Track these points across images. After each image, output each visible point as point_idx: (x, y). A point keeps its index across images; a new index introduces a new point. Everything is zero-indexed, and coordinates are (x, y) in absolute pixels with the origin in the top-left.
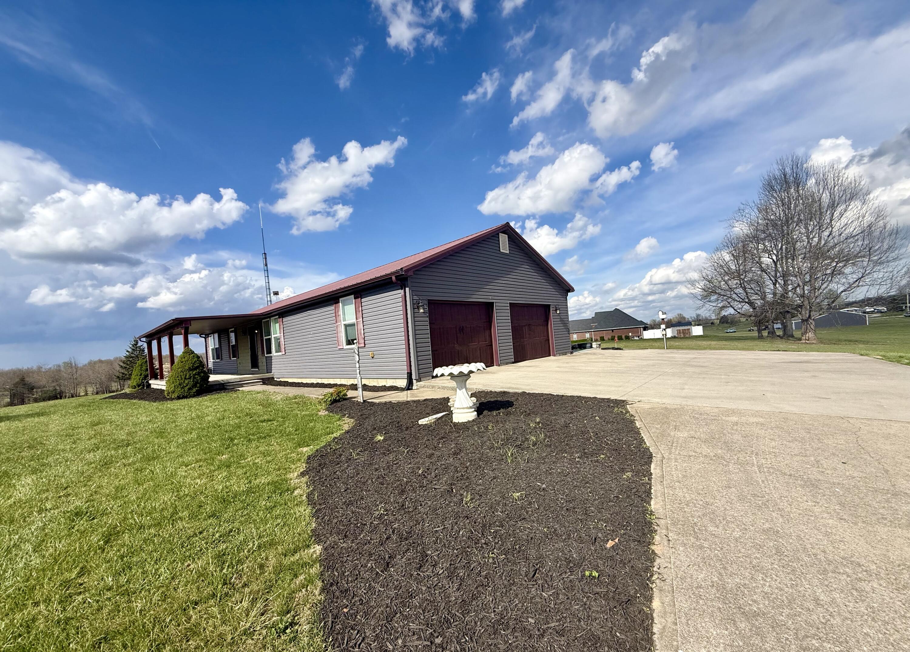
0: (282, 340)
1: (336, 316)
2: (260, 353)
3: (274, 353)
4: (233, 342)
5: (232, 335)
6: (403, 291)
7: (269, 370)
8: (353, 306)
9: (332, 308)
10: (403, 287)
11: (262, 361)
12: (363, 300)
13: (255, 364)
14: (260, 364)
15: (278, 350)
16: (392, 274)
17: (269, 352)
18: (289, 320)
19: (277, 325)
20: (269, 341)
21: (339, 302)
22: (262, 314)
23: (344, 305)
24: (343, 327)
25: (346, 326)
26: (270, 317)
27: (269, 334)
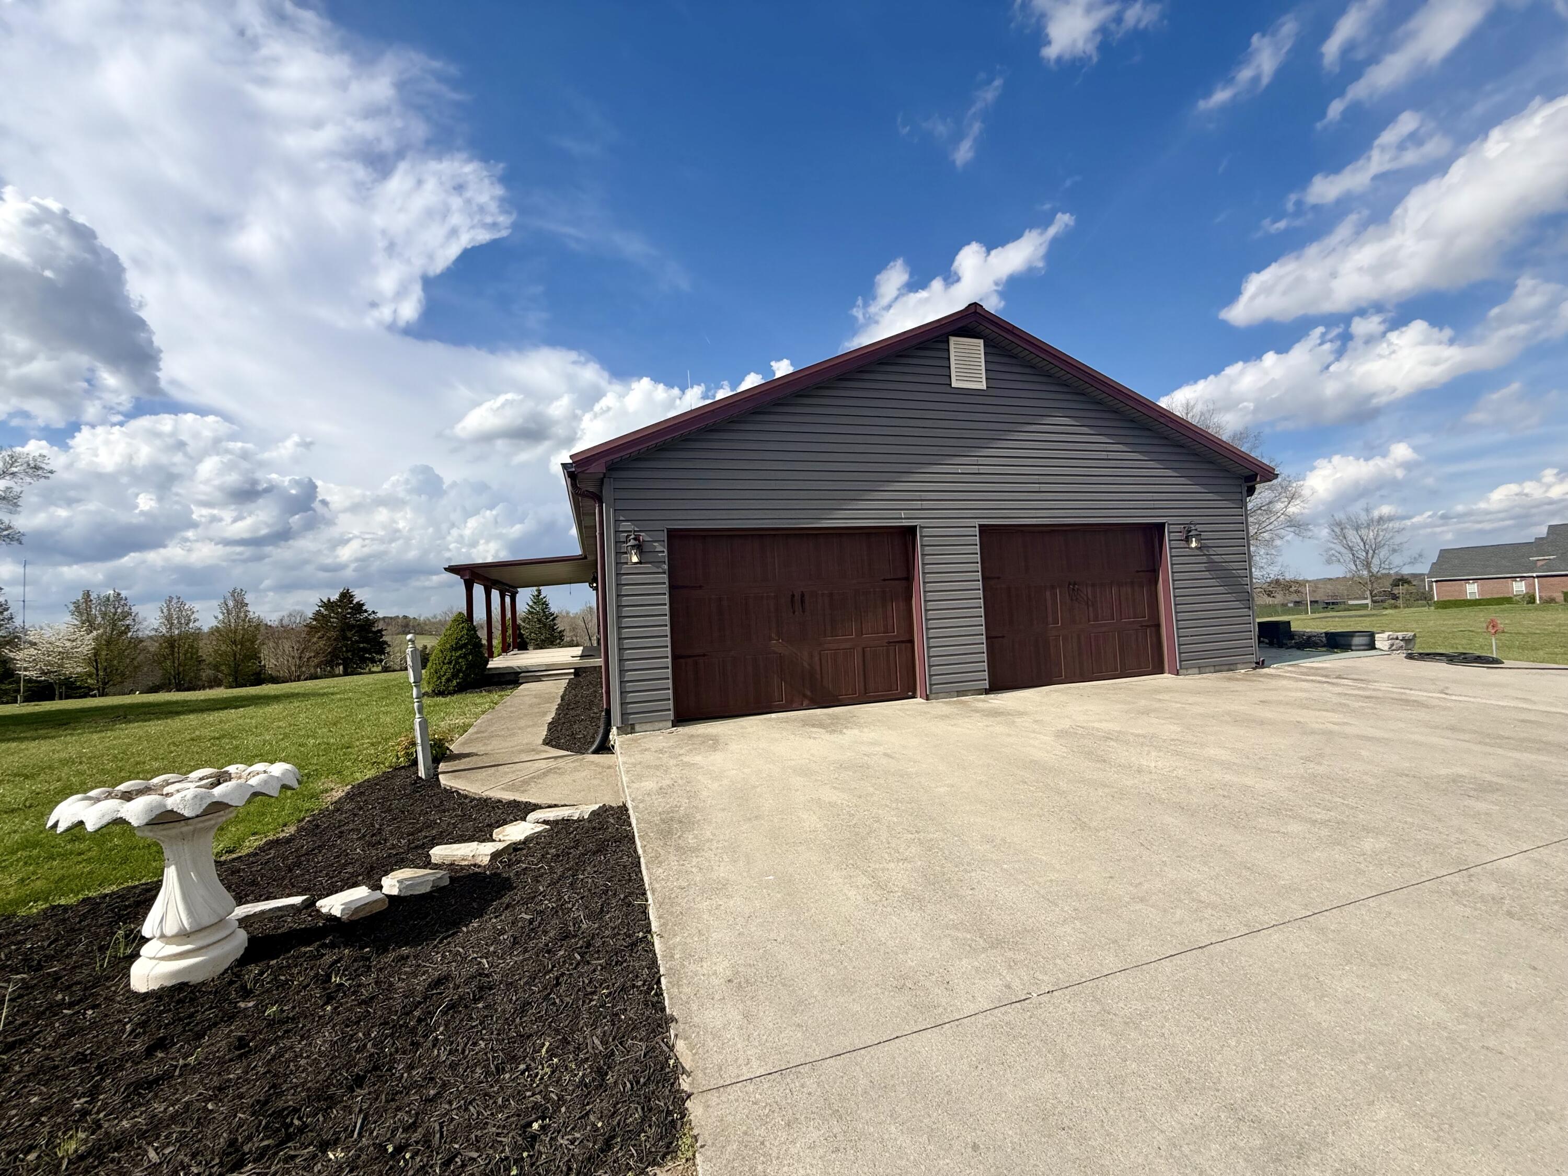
10: (599, 501)
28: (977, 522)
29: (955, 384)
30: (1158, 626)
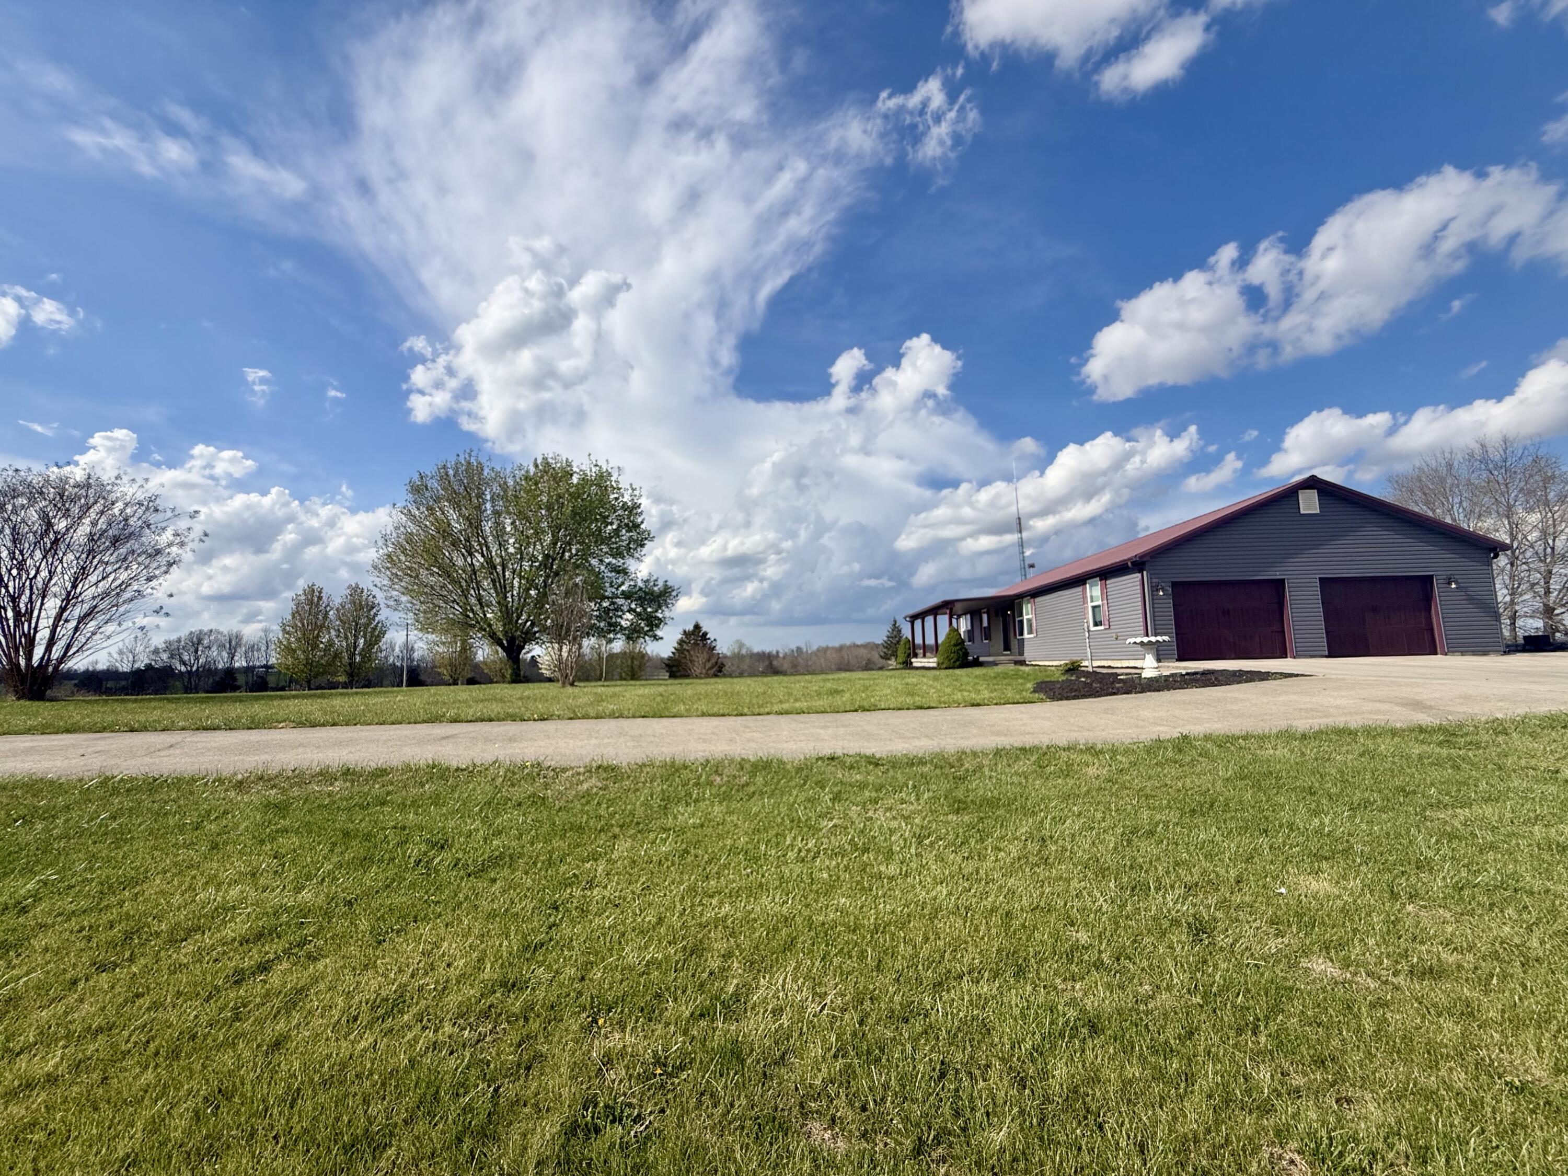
0: (1034, 621)
1: (1085, 597)
2: (1012, 635)
3: (1026, 636)
4: (985, 624)
5: (985, 617)
6: (1139, 575)
7: (1021, 653)
8: (1099, 587)
9: (1080, 589)
10: (1141, 571)
11: (1014, 644)
12: (1108, 582)
13: (1007, 647)
14: (1012, 647)
15: (1030, 632)
16: (1129, 559)
17: (1022, 634)
18: (1041, 600)
19: (1029, 605)
20: (1021, 622)
21: (1085, 584)
22: (1015, 595)
23: (1091, 587)
24: (1090, 610)
25: (1094, 608)
26: (1022, 598)
27: (1021, 615)
28: (1318, 576)
29: (1302, 512)
30: (1432, 630)
